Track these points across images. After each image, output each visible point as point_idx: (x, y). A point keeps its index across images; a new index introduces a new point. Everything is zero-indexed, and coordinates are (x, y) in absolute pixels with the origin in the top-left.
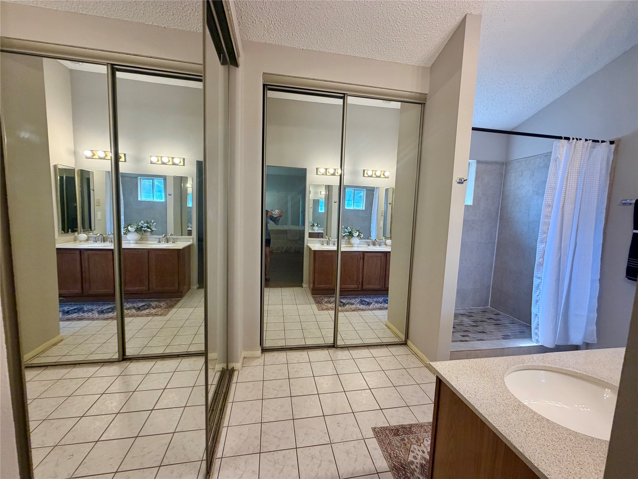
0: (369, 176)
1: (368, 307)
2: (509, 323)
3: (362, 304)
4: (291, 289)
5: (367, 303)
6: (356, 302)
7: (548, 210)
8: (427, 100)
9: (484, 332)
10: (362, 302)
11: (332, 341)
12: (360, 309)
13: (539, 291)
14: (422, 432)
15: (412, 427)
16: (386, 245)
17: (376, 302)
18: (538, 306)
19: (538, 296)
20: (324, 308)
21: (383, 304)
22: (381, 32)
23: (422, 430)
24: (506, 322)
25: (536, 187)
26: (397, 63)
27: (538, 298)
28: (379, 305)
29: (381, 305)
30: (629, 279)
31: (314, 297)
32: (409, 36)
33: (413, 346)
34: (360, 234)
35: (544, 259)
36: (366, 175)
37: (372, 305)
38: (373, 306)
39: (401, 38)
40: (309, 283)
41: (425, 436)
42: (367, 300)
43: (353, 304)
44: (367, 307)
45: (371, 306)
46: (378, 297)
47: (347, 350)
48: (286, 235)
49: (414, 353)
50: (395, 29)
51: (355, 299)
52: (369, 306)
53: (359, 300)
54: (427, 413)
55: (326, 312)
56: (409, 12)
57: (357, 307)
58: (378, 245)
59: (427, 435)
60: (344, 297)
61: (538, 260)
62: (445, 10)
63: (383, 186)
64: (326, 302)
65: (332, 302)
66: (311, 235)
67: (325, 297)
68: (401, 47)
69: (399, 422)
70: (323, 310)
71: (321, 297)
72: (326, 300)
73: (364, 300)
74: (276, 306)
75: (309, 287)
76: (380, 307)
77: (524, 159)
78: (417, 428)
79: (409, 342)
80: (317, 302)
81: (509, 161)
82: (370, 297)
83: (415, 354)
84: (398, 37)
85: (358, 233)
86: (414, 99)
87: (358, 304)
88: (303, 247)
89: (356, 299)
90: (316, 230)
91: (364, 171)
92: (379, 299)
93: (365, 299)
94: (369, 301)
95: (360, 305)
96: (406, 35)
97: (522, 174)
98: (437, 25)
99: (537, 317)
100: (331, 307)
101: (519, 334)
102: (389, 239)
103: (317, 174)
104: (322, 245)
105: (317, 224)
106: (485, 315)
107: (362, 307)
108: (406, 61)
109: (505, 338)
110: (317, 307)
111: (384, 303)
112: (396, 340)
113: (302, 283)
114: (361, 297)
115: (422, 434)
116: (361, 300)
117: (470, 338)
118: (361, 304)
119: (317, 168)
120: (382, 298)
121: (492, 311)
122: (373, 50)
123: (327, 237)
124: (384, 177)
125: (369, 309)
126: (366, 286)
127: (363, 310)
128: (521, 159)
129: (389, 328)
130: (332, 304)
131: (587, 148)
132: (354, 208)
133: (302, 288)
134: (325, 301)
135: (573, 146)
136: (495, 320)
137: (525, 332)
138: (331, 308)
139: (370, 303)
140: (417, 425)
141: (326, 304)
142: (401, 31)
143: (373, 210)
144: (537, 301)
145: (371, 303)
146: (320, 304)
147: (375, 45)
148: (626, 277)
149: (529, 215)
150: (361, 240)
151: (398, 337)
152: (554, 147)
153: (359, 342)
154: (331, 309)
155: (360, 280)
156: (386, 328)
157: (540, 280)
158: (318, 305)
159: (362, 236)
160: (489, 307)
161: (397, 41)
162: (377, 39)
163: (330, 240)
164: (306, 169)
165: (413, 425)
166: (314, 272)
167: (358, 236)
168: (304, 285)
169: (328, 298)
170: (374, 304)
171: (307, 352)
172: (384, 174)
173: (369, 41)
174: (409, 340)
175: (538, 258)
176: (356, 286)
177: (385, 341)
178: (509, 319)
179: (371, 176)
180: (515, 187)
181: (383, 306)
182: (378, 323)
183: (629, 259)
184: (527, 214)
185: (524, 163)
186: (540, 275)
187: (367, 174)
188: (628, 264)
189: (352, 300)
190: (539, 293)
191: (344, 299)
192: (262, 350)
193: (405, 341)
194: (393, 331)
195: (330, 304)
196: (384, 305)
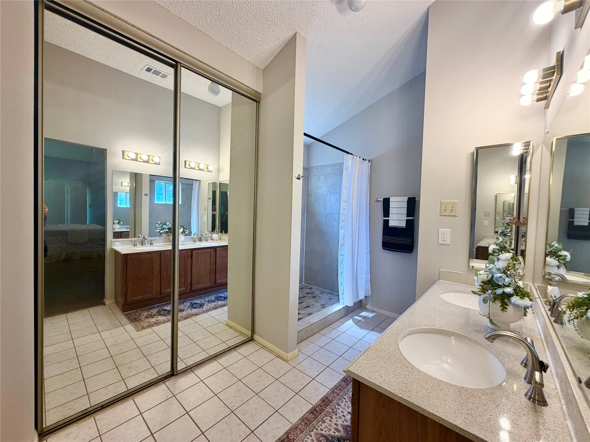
0: (191, 168)
1: (202, 310)
2: (321, 294)
3: (194, 308)
4: (85, 312)
5: (199, 305)
6: (186, 307)
7: (344, 204)
8: (261, 99)
9: (308, 307)
10: (193, 306)
11: (168, 368)
12: (193, 315)
13: (342, 265)
14: (299, 434)
15: (288, 434)
16: (212, 239)
17: (208, 302)
18: (343, 276)
19: (342, 269)
20: (145, 326)
21: (216, 302)
22: (222, 9)
23: (298, 431)
24: (318, 293)
25: (328, 188)
26: (234, 52)
27: (342, 271)
28: (212, 305)
29: (214, 303)
30: (384, 249)
31: (126, 314)
32: (249, 28)
33: (260, 339)
34: (185, 230)
35: (344, 241)
36: (187, 166)
37: (205, 306)
38: (207, 307)
39: (242, 27)
40: (116, 297)
41: (303, 438)
42: (198, 301)
43: (183, 310)
44: (200, 310)
45: (205, 308)
46: (209, 295)
47: (192, 372)
48: (65, 237)
49: (262, 347)
50: (237, 14)
51: (183, 304)
52: (203, 308)
53: (189, 304)
54: (295, 408)
55: (149, 330)
56: (252, 3)
57: (189, 313)
58: (204, 240)
59: (304, 435)
60: (167, 304)
61: (341, 242)
62: (282, 19)
63: (207, 180)
64: (146, 317)
65: (155, 315)
66: (118, 235)
67: (143, 311)
68: (240, 37)
69: (275, 436)
70: (144, 328)
71: (137, 311)
72: (145, 314)
73: (195, 303)
74: (59, 345)
75: (117, 303)
76: (214, 307)
77: (320, 167)
78: (293, 433)
79: (256, 337)
80: (131, 320)
81: (309, 168)
82: (200, 297)
83: (264, 347)
84: (238, 23)
85: (182, 229)
86: (251, 94)
87: (189, 309)
88: (104, 251)
89: (185, 304)
90: (117, 229)
91: (185, 162)
92: (210, 297)
93: (196, 301)
94: (200, 303)
95: (192, 310)
96: (247, 26)
97: (319, 178)
98: (274, 31)
99: (343, 285)
100: (156, 321)
101: (329, 301)
102: (215, 234)
103: (123, 158)
104: (134, 245)
105: (117, 221)
106: (303, 291)
107: (194, 311)
108: (243, 54)
109: (323, 307)
110: (135, 327)
111: (217, 300)
112: (242, 339)
113: (103, 299)
114: (190, 300)
115: (300, 437)
116: (191, 303)
117: (302, 315)
118: (192, 308)
119: (123, 151)
120: (214, 296)
121: (306, 287)
122: (211, 26)
123: (140, 236)
124: (207, 170)
125: (204, 312)
126: (195, 287)
127: (196, 315)
128: (318, 166)
129: (231, 327)
130: (155, 318)
131: (361, 162)
132: (166, 202)
133: (105, 306)
134: (144, 316)
135: (355, 160)
136: (312, 294)
137: (332, 298)
138: (155, 323)
139: (202, 304)
140: (292, 428)
141: (147, 320)
142: (242, 19)
143: (193, 205)
144: (342, 273)
145: (204, 304)
146: (138, 321)
147: (214, 22)
148: (382, 248)
149: (325, 209)
150: (186, 237)
151: (243, 335)
152: (345, 159)
153: (204, 356)
154: (155, 325)
155: (189, 281)
156: (228, 328)
157: (343, 257)
158: (136, 325)
159: (187, 233)
160: (303, 283)
161: (237, 28)
162: (217, 15)
163: (145, 239)
164: (106, 150)
165: (289, 431)
166: (126, 282)
167: (183, 232)
168: (107, 301)
169: (148, 311)
170: (207, 304)
171: (133, 399)
172: (207, 167)
173: (208, 13)
174: (256, 334)
175: (341, 240)
176: (184, 288)
177: (231, 343)
178: (319, 290)
179: (194, 169)
180: (316, 188)
181: (216, 304)
182: (218, 325)
183: (383, 237)
184: (324, 208)
185: (320, 170)
186: (342, 253)
187: (189, 165)
188: (383, 239)
189: (181, 306)
190: (342, 267)
191: (167, 306)
192: (39, 435)
193: (251, 337)
194: (235, 329)
195: (153, 318)
196: (218, 303)
